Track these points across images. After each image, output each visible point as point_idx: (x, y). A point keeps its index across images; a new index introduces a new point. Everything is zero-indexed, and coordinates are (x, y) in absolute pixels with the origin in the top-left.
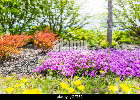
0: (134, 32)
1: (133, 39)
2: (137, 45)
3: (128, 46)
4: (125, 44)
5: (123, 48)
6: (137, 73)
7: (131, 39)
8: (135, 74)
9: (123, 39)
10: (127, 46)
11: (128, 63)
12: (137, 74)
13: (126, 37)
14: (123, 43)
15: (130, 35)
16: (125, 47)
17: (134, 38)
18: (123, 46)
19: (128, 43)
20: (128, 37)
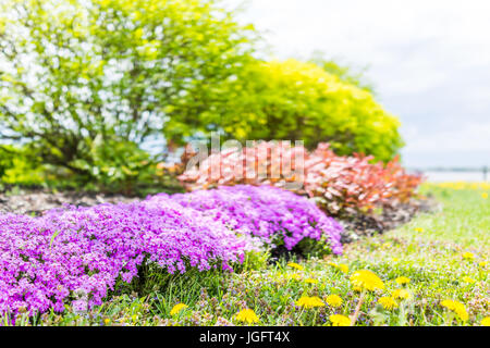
0: (55, 151)
1: (52, 173)
2: (66, 192)
3: (30, 200)
4: (22, 192)
5: (14, 207)
6: (56, 297)
7: (47, 172)
8: (48, 302)
9: (17, 175)
10: (27, 197)
11: (22, 263)
12: (54, 301)
13: (29, 166)
14: (15, 190)
15: (40, 159)
16: (21, 203)
17: (56, 170)
18: (14, 198)
19: (34, 188)
20: (34, 167)
